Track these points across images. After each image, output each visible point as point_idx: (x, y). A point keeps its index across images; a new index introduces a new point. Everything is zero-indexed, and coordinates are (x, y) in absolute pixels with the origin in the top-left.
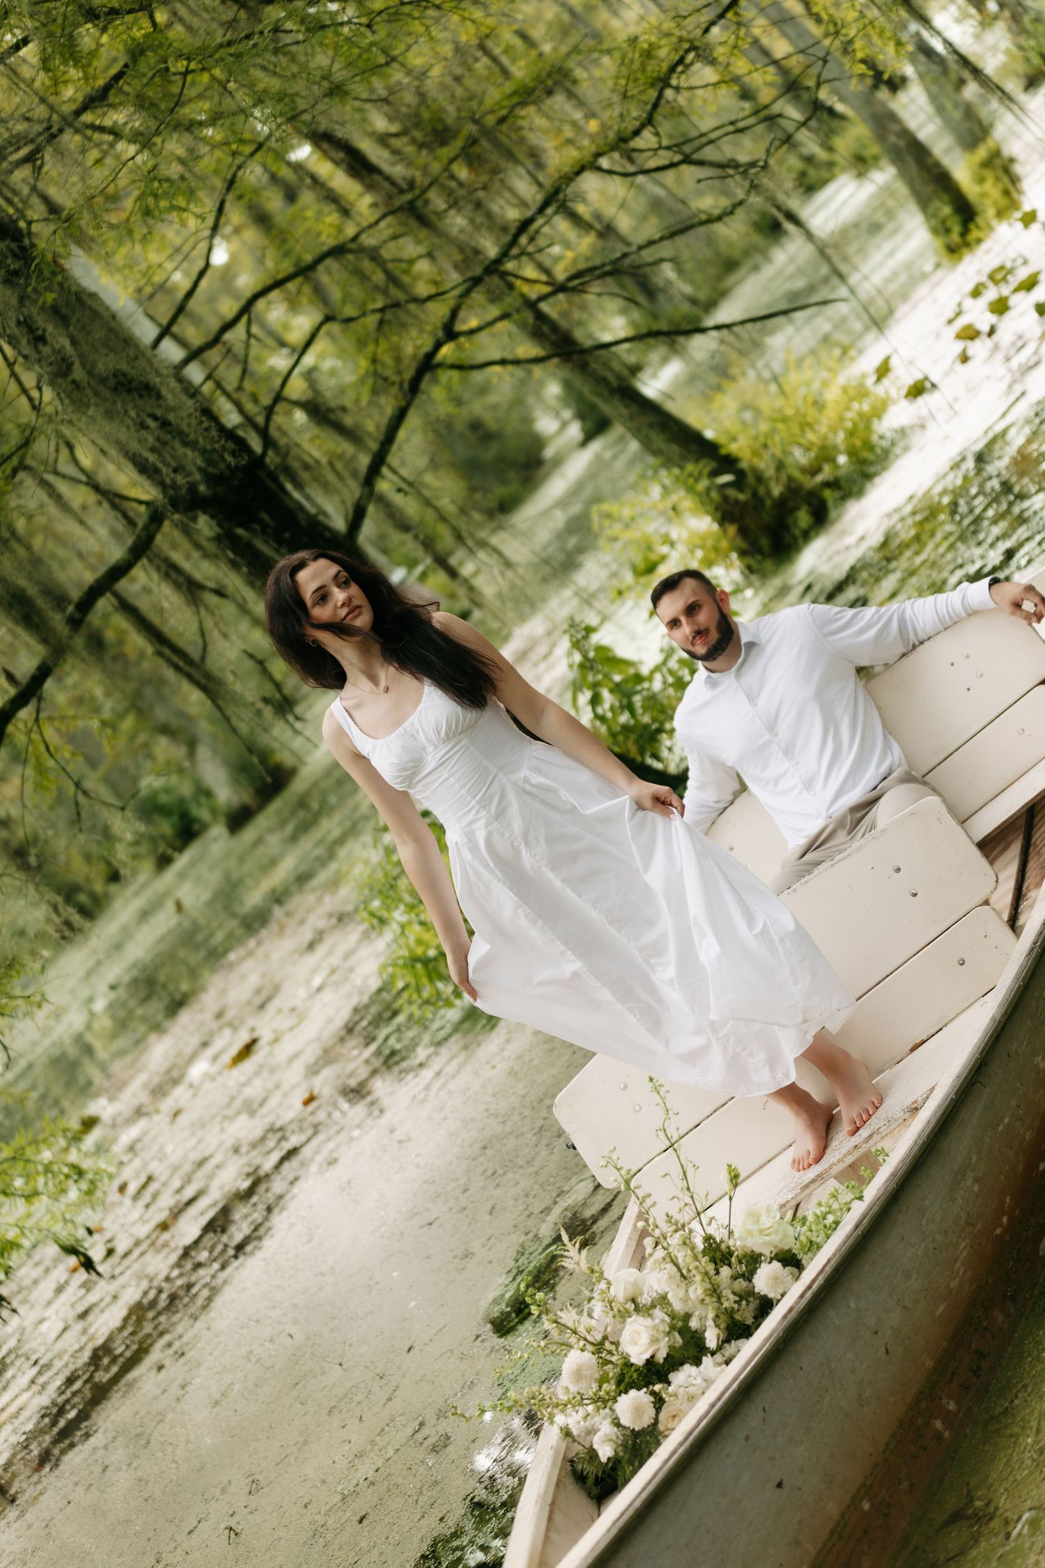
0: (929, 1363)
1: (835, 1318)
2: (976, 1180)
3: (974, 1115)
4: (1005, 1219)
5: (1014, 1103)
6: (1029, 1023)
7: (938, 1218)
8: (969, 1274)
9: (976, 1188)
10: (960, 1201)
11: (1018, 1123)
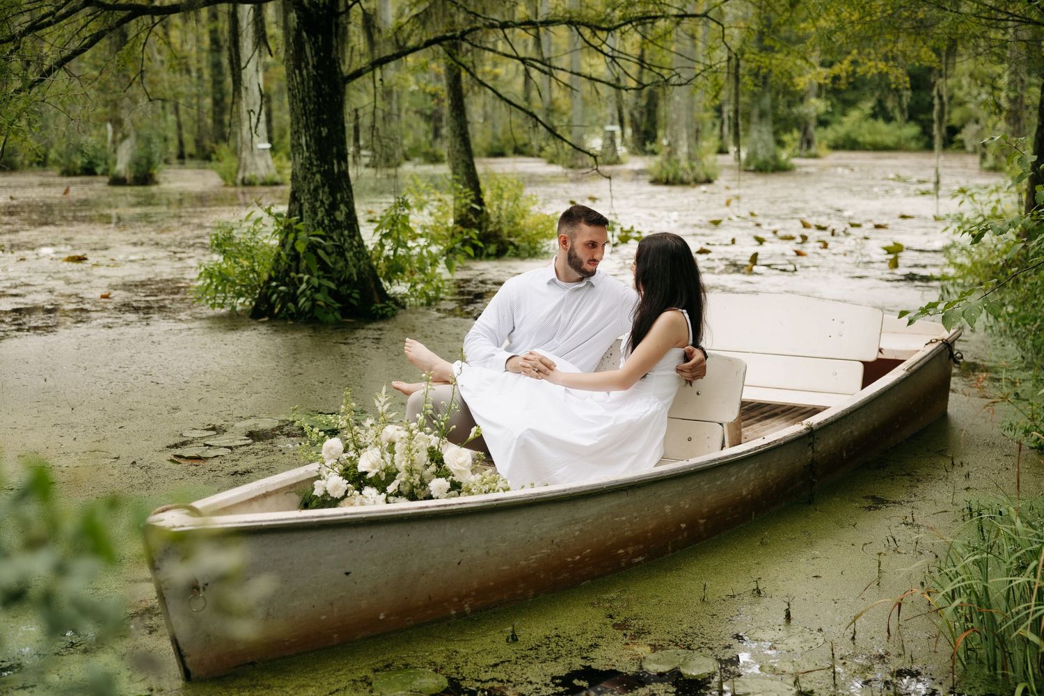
0: (475, 585)
1: (449, 529)
2: (581, 530)
3: (609, 503)
4: (578, 558)
5: (635, 514)
6: (680, 488)
7: (544, 530)
8: (535, 565)
9: (577, 533)
10: (563, 532)
11: (628, 524)
